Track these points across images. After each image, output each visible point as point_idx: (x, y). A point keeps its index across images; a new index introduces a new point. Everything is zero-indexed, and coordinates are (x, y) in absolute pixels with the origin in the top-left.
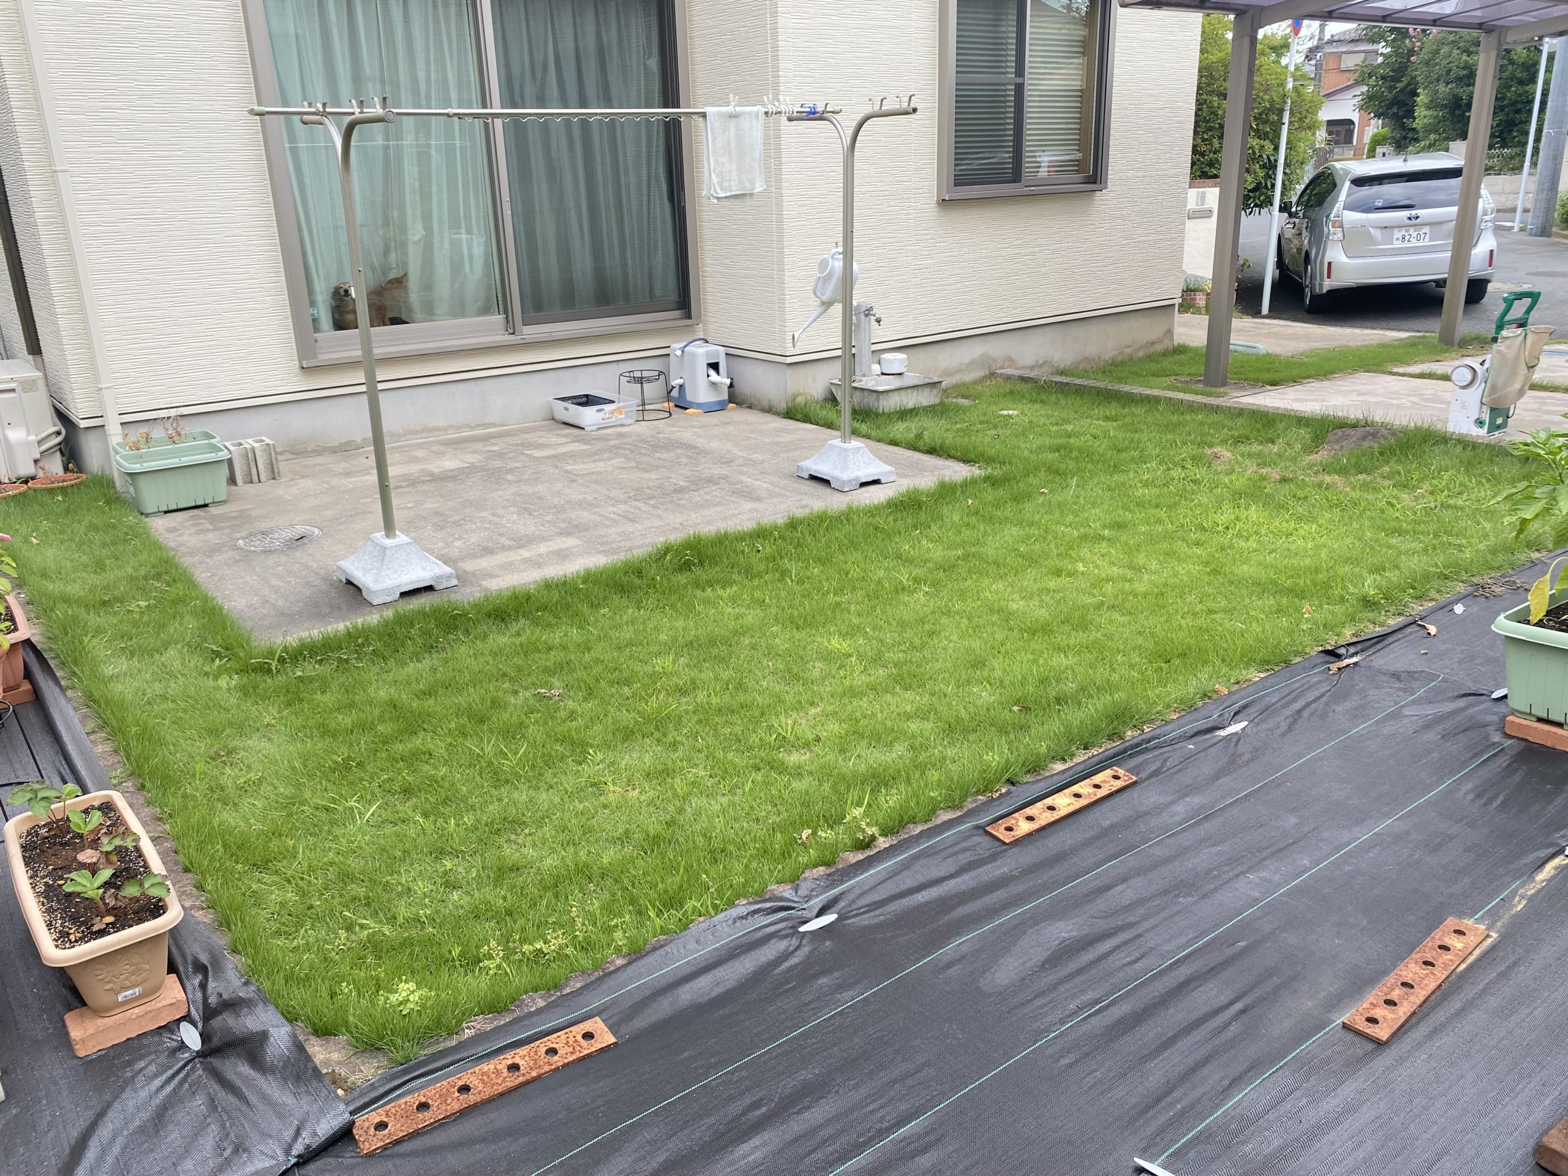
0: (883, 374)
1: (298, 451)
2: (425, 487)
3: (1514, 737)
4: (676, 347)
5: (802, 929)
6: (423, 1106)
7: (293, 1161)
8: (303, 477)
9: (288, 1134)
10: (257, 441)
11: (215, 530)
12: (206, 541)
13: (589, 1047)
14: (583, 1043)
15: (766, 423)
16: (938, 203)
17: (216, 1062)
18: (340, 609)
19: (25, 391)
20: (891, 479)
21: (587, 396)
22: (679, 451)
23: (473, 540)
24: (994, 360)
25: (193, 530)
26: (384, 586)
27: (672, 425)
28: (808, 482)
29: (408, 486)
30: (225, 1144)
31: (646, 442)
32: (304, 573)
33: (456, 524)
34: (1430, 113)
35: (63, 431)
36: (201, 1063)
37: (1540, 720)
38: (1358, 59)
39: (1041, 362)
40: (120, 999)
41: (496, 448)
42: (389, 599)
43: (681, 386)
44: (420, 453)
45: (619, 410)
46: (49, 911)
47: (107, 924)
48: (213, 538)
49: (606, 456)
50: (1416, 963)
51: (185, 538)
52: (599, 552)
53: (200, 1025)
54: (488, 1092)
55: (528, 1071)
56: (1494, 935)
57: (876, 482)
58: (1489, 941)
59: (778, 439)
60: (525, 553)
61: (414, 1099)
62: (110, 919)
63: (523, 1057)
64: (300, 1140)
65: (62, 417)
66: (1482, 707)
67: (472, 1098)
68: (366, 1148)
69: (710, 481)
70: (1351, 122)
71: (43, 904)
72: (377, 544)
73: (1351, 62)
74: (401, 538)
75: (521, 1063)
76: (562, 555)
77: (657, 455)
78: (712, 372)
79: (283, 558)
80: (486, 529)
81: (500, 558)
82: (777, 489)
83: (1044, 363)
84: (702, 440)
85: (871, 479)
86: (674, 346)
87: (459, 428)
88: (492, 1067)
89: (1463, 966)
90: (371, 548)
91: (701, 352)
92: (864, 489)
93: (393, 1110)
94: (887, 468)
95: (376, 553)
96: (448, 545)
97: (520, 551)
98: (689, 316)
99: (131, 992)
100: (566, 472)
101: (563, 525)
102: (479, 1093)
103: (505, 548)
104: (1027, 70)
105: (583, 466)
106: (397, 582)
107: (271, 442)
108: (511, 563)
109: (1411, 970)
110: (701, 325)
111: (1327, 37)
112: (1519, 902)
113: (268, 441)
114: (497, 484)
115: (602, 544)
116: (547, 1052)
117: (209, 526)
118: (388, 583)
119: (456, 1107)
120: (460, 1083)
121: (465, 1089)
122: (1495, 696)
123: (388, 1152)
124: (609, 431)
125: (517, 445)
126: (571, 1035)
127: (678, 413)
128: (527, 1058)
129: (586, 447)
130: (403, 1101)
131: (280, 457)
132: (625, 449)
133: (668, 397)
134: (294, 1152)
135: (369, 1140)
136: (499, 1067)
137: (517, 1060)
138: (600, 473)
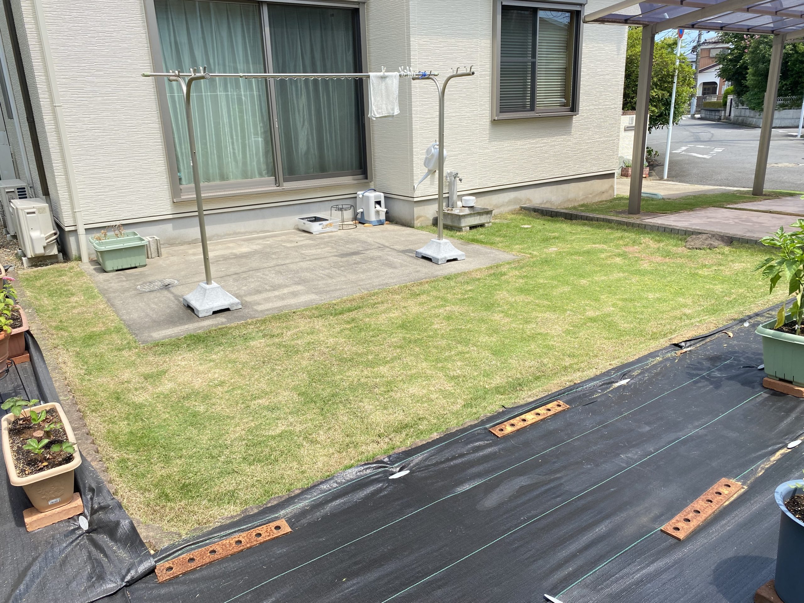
0: (463, 207)
1: (171, 243)
2: (231, 261)
3: (767, 388)
4: (360, 193)
5: (391, 477)
6: (192, 560)
7: (124, 584)
8: (172, 256)
9: (124, 572)
10: (151, 238)
11: (127, 281)
12: (122, 286)
13: (277, 534)
14: (275, 531)
15: (403, 231)
16: (491, 121)
17: (94, 535)
18: (183, 319)
19: (40, 213)
20: (463, 258)
21: (315, 217)
22: (358, 244)
23: (252, 286)
24: (521, 200)
25: (117, 280)
26: (205, 308)
27: (357, 232)
28: (421, 260)
29: (223, 260)
30: (93, 575)
31: (342, 240)
32: (167, 302)
33: (245, 278)
34: (755, 78)
35: (58, 233)
36: (87, 536)
37: (781, 380)
38: (718, 51)
39: (545, 201)
40: (49, 503)
41: (268, 242)
42: (208, 314)
43: (362, 213)
44: (231, 245)
45: (330, 225)
46: (18, 459)
47: (44, 466)
48: (126, 284)
49: (322, 246)
50: (703, 500)
51: (112, 285)
52: (313, 293)
53: (89, 517)
54: (224, 554)
55: (246, 544)
56: (746, 487)
57: (455, 260)
58: (743, 490)
59: (408, 239)
60: (276, 293)
61: (187, 556)
62: (45, 464)
63: (243, 537)
64: (129, 574)
65: (58, 226)
66: (752, 373)
67: (216, 556)
68: (161, 579)
69: (372, 259)
70: (715, 83)
71: (15, 456)
72: (202, 287)
73: (714, 53)
74: (214, 284)
75: (243, 540)
76: (294, 294)
77: (347, 246)
78: (378, 206)
79: (158, 294)
80: (259, 281)
81: (264, 295)
82: (405, 263)
83: (547, 202)
84: (370, 239)
85: (452, 258)
86: (359, 193)
87: (251, 232)
88: (228, 541)
89: (727, 503)
90: (200, 290)
91: (372, 196)
92: (449, 263)
93: (176, 562)
94: (461, 253)
95: (202, 292)
96: (240, 289)
97: (274, 292)
98: (366, 178)
99: (55, 500)
100: (302, 254)
101: (297, 280)
102: (220, 554)
103: (267, 290)
104: (537, 55)
105: (310, 251)
106: (211, 306)
107: (158, 238)
108: (269, 298)
109: (699, 503)
110: (373, 183)
111: (702, 40)
112: (761, 471)
113: (156, 238)
114: (267, 259)
115: (315, 289)
116: (256, 535)
117: (124, 279)
118: (207, 307)
119: (208, 560)
120: (211, 549)
121: (213, 552)
122: (759, 368)
123: (171, 581)
124: (325, 234)
125: (279, 241)
126: (269, 527)
127: (359, 226)
128: (246, 538)
129: (312, 242)
130: (181, 557)
131: (162, 246)
132: (332, 243)
133: (355, 218)
134: (126, 580)
135: (162, 575)
136: (231, 542)
137: (241, 539)
138: (318, 254)
